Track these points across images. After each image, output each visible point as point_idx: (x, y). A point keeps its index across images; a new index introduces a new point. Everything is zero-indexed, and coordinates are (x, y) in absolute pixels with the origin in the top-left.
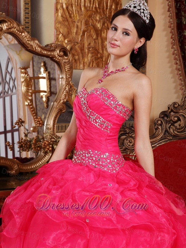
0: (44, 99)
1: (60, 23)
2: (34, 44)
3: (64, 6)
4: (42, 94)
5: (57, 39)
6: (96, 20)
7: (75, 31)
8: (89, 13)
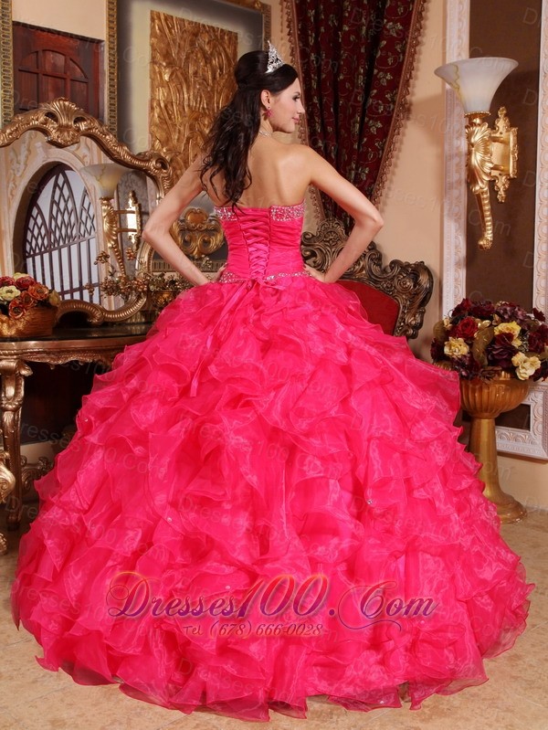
0: (133, 241)
1: (156, 125)
2: (122, 152)
3: (162, 105)
4: (130, 234)
5: (153, 146)
6: (204, 125)
7: (176, 137)
8: (196, 115)
